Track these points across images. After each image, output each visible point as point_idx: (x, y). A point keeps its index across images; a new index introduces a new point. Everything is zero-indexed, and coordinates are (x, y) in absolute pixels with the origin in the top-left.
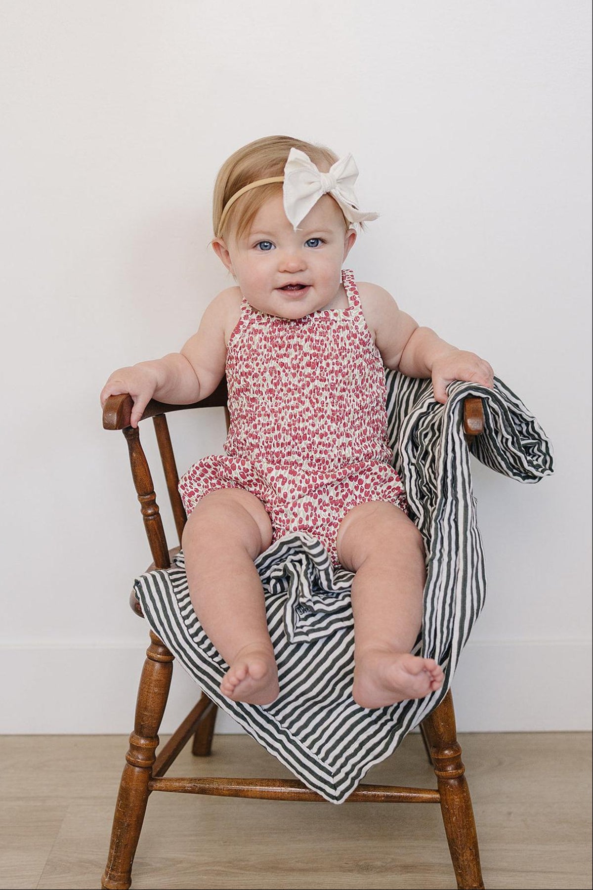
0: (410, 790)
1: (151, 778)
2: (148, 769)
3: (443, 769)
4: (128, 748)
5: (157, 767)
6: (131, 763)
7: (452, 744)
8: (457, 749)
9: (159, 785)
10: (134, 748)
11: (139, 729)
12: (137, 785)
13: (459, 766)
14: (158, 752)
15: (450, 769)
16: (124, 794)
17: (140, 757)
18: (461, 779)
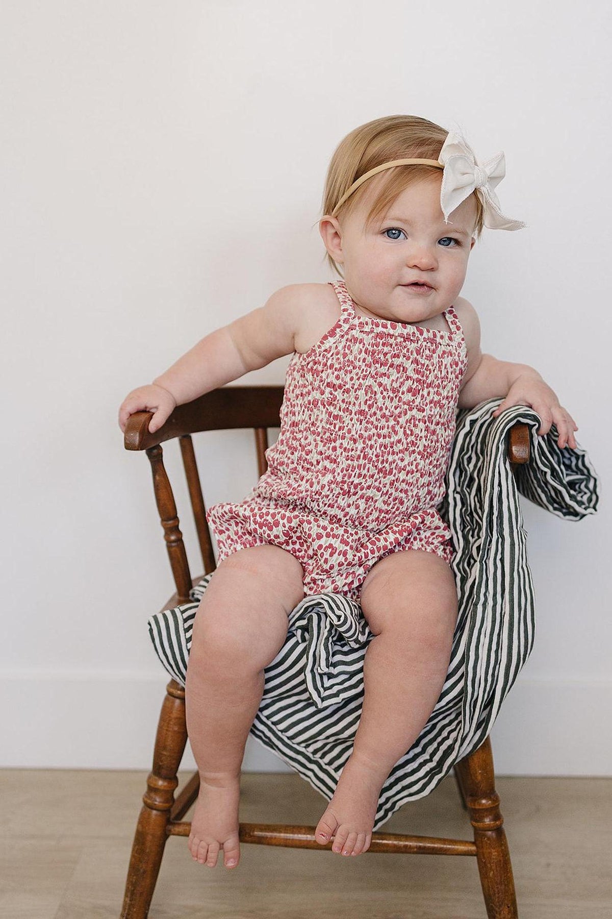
0: (444, 841)
1: (169, 822)
2: (166, 812)
3: (480, 820)
4: (145, 788)
5: (175, 810)
6: (148, 806)
7: (490, 793)
8: (496, 800)
9: (177, 829)
10: (152, 789)
11: (158, 769)
12: (154, 827)
13: (497, 817)
14: (177, 793)
15: (487, 821)
16: (140, 838)
17: (158, 801)
18: (499, 831)
